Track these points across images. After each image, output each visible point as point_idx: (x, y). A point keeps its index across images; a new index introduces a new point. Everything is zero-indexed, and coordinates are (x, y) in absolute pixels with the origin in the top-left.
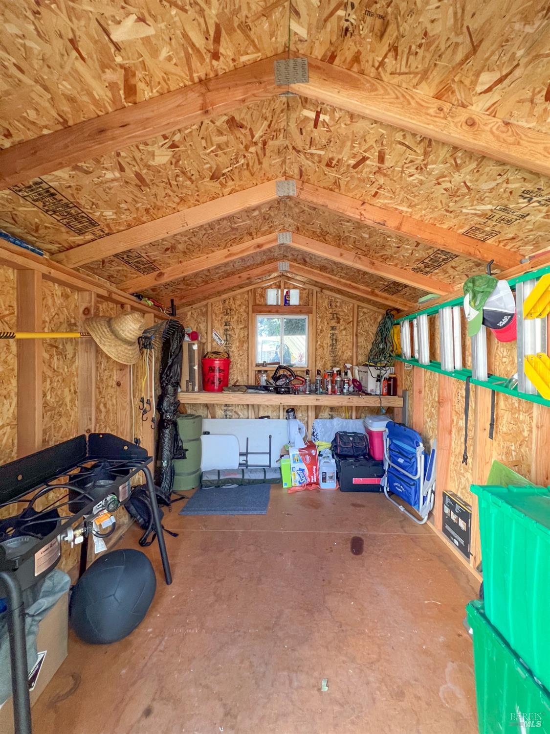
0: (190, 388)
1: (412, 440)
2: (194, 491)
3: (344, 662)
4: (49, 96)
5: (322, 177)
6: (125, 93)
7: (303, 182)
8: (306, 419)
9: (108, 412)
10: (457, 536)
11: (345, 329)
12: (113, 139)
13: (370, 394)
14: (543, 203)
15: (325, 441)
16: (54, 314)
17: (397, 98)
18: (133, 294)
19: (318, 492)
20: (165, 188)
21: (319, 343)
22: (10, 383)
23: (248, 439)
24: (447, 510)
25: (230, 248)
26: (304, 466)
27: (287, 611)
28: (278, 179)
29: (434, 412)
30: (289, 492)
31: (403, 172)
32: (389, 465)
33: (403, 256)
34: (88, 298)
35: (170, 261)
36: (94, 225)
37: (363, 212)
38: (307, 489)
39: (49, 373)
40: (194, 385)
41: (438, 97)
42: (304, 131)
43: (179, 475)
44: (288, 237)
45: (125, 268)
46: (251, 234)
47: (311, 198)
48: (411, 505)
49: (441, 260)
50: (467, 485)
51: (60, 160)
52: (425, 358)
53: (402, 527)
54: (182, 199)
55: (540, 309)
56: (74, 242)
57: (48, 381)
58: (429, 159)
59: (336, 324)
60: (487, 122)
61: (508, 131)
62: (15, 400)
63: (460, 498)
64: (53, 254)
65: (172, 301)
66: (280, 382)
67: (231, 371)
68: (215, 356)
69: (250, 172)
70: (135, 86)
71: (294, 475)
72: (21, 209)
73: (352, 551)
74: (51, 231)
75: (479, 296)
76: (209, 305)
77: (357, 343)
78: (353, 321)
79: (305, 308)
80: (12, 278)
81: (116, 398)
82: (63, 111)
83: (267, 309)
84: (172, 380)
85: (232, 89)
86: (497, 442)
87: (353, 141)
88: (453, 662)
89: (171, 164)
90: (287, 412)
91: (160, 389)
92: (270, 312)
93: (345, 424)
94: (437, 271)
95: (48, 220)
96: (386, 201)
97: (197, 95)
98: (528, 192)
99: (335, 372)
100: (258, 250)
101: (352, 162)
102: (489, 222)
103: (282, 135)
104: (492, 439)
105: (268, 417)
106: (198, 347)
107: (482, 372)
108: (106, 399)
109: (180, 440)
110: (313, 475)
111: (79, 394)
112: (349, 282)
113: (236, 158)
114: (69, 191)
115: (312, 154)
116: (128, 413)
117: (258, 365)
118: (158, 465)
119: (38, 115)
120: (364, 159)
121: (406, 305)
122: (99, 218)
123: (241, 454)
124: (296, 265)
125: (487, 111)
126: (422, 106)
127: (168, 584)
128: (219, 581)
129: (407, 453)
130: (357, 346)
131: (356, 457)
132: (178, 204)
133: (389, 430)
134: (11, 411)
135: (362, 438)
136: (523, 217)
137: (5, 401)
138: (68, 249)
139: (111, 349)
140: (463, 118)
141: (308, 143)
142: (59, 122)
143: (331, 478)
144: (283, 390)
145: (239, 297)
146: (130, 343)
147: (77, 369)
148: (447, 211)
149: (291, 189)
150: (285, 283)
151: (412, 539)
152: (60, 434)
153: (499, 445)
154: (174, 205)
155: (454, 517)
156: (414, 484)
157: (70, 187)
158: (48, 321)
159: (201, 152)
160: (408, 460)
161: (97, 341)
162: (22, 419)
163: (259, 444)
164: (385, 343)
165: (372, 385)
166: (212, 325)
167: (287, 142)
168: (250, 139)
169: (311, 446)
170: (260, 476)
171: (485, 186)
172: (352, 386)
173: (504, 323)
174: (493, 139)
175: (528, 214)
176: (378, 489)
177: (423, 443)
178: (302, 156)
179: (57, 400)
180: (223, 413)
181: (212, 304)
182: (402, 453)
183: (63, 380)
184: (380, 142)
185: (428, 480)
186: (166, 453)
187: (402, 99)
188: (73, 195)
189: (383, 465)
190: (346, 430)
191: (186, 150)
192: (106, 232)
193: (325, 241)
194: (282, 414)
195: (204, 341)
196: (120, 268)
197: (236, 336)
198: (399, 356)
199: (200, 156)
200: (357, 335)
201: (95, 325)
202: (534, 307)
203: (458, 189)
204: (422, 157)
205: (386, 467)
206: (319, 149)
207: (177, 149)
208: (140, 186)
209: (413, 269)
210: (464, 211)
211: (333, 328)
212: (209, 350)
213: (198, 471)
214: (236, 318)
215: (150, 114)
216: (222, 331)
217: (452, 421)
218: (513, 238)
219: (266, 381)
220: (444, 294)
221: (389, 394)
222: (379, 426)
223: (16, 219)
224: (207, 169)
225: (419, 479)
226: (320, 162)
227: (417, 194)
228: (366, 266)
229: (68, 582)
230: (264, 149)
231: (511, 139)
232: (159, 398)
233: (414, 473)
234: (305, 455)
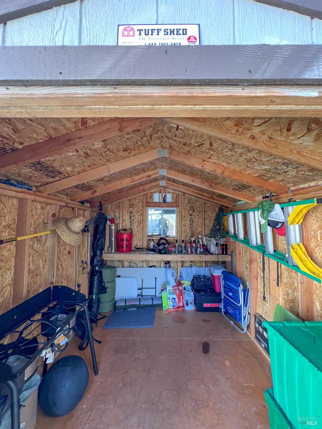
0: (110, 251)
1: (236, 283)
2: (111, 312)
3: (198, 425)
4: (44, 128)
5: (181, 149)
6: (81, 124)
7: (172, 150)
8: (176, 267)
9: (63, 269)
10: (263, 341)
11: (197, 215)
12: (75, 144)
13: (212, 254)
14: (294, 168)
15: (188, 281)
16: (36, 219)
17: (216, 125)
18: (79, 202)
19: (184, 312)
20: (99, 157)
21: (183, 223)
22: (11, 261)
23: (142, 280)
24: (257, 325)
25: (133, 177)
26: (175, 296)
27: (164, 392)
28: (159, 149)
29: (248, 266)
30: (167, 312)
31: (222, 150)
32: (224, 296)
33: (227, 183)
34: (55, 208)
35: (100, 185)
36: (61, 174)
37: (204, 165)
38: (177, 311)
39: (32, 252)
40: (112, 249)
41: (236, 125)
42: (171, 131)
43: (102, 303)
44: (165, 171)
45: (75, 190)
46: (144, 171)
47: (176, 158)
48: (237, 320)
49: (247, 186)
50: (268, 311)
51: (47, 154)
52: (241, 236)
53: (232, 335)
54: (108, 160)
55: (297, 221)
56: (49, 181)
57: (31, 256)
58: (235, 147)
59: (193, 213)
60: (261, 137)
61: (271, 141)
62: (13, 270)
63: (264, 318)
64: (38, 187)
65: (100, 202)
66: (161, 247)
67: (133, 240)
68: (124, 232)
69: (144, 147)
70: (87, 121)
71: (170, 302)
72: (23, 171)
73: (203, 352)
74: (38, 178)
75: (266, 212)
76: (121, 202)
77: (204, 223)
78: (202, 211)
79: (175, 204)
80: (15, 203)
81: (68, 260)
82: (50, 133)
83: (154, 205)
84: (100, 247)
85: (134, 121)
86: (282, 288)
87: (196, 137)
88: (261, 424)
89: (103, 147)
90: (166, 263)
91: (92, 252)
92: (155, 206)
93: (198, 270)
94: (245, 190)
95: (37, 174)
96: (215, 161)
97: (117, 123)
98: (286, 163)
99: (192, 241)
100: (148, 178)
101: (197, 145)
102: (269, 173)
103: (160, 132)
104: (278, 286)
105: (154, 266)
106: (115, 227)
107: (271, 248)
108: (62, 262)
109: (103, 282)
110: (180, 301)
111: (47, 262)
112: (199, 192)
113: (136, 143)
114: (50, 162)
115: (176, 140)
116: (74, 269)
117: (148, 236)
118: (90, 298)
119: (37, 135)
120: (202, 144)
121: (230, 204)
122: (64, 171)
123: (139, 289)
124: (170, 183)
125: (260, 132)
126: (228, 129)
127: (96, 375)
128: (125, 373)
129: (234, 290)
130: (205, 225)
131: (205, 291)
132: (106, 162)
133: (223, 275)
134: (11, 276)
135: (209, 279)
136: (285, 172)
137: (8, 271)
138: (46, 185)
139: (67, 238)
140: (249, 135)
141: (174, 136)
142: (47, 137)
143: (191, 303)
144: (163, 252)
145: (138, 197)
146: (77, 233)
147: (47, 248)
148: (247, 167)
149: (165, 153)
150: (164, 190)
151: (237, 343)
152: (36, 286)
153: (283, 289)
154: (104, 163)
155: (261, 330)
156: (238, 309)
157: (50, 160)
158: (33, 223)
159: (118, 142)
160: (235, 294)
161: (59, 234)
162: (17, 280)
163: (149, 283)
164: (220, 225)
165: (213, 249)
166: (122, 214)
167: (163, 134)
168: (144, 134)
169: (179, 284)
170: (149, 302)
171: (264, 159)
172: (202, 248)
173: (279, 227)
174: (264, 145)
175: (288, 172)
176: (218, 310)
177: (242, 285)
178: (171, 140)
179: (36, 267)
180: (128, 264)
181: (123, 202)
182: (231, 290)
183: (40, 255)
184: (210, 139)
185: (246, 306)
186: (95, 290)
187: (218, 126)
188: (51, 163)
189: (220, 296)
190: (199, 274)
191: (111, 142)
192: (67, 176)
193: (185, 174)
194: (163, 265)
195: (118, 222)
196: (73, 190)
197: (136, 220)
198: (227, 233)
199: (118, 143)
200: (204, 219)
201: (58, 225)
202: (294, 220)
203: (251, 159)
204: (231, 146)
205: (223, 297)
206: (179, 138)
207: (106, 142)
208: (86, 157)
209: (233, 189)
210: (255, 168)
211: (191, 215)
212: (121, 228)
213: (113, 300)
214: (136, 209)
215: (93, 133)
216: (128, 217)
217: (258, 272)
218: (282, 180)
219: (154, 245)
220: (250, 202)
221: (223, 253)
222: (218, 273)
223: (20, 175)
224: (122, 148)
225: (241, 305)
226: (180, 143)
227: (230, 159)
228: (208, 187)
229: (39, 379)
230: (151, 138)
231: (273, 145)
232: (92, 258)
233: (238, 302)
234: (175, 290)
